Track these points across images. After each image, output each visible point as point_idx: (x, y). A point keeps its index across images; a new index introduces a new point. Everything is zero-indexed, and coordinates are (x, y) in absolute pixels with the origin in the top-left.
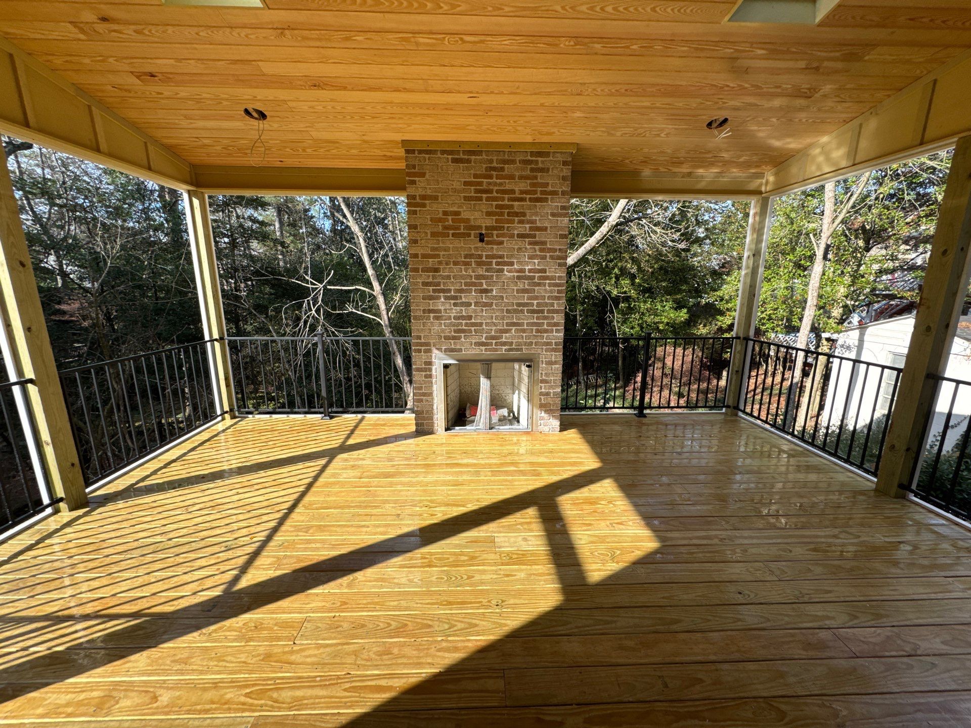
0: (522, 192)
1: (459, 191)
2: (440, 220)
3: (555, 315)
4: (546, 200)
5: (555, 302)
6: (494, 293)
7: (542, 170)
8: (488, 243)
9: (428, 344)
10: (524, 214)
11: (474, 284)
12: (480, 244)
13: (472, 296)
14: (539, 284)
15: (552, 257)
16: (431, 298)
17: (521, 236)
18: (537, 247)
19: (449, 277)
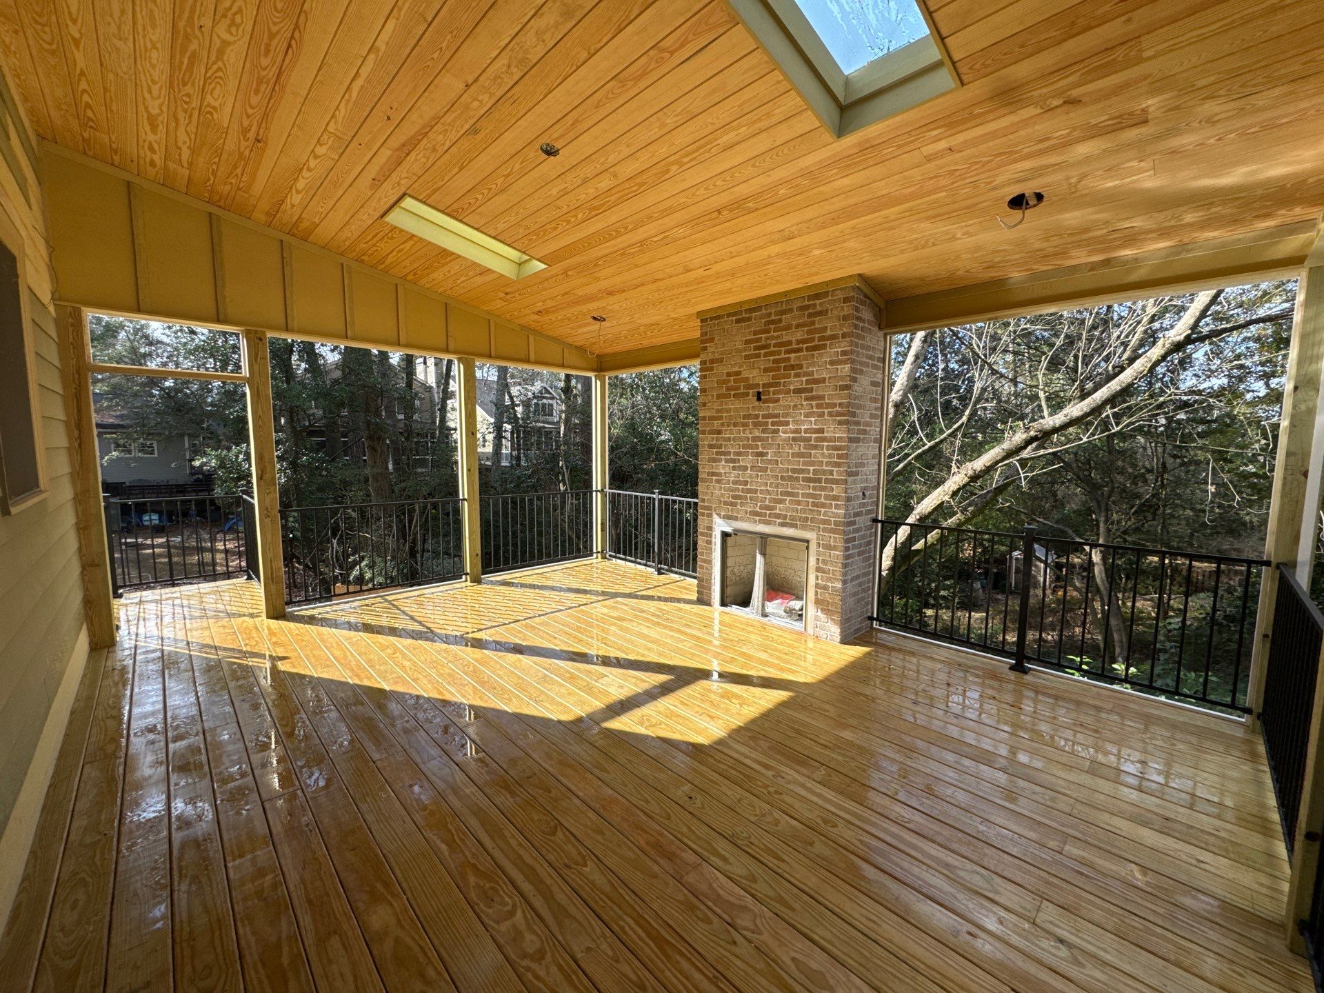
0: (799, 342)
1: (741, 351)
2: (724, 382)
3: (834, 486)
4: (824, 347)
5: (835, 469)
6: (769, 457)
7: (820, 313)
8: (766, 401)
9: (709, 508)
10: (801, 367)
11: (750, 447)
12: (757, 404)
13: (747, 461)
14: (816, 447)
15: (830, 414)
16: (715, 460)
17: (797, 391)
18: (814, 403)
19: (729, 439)
